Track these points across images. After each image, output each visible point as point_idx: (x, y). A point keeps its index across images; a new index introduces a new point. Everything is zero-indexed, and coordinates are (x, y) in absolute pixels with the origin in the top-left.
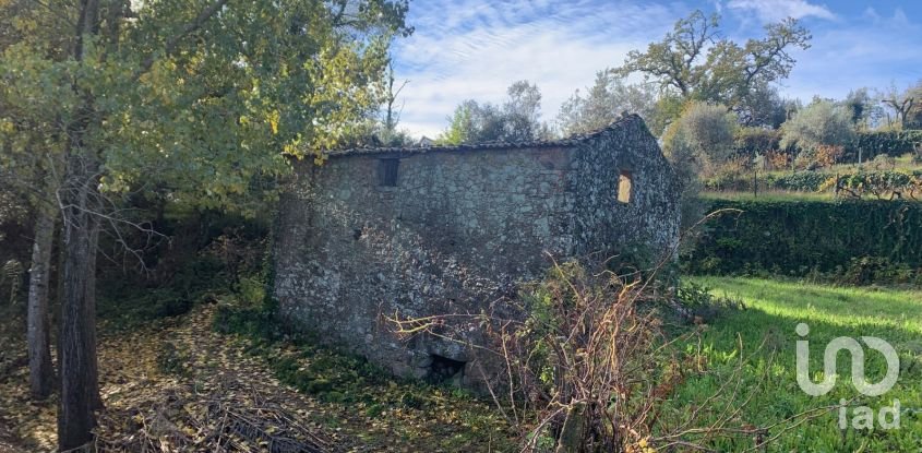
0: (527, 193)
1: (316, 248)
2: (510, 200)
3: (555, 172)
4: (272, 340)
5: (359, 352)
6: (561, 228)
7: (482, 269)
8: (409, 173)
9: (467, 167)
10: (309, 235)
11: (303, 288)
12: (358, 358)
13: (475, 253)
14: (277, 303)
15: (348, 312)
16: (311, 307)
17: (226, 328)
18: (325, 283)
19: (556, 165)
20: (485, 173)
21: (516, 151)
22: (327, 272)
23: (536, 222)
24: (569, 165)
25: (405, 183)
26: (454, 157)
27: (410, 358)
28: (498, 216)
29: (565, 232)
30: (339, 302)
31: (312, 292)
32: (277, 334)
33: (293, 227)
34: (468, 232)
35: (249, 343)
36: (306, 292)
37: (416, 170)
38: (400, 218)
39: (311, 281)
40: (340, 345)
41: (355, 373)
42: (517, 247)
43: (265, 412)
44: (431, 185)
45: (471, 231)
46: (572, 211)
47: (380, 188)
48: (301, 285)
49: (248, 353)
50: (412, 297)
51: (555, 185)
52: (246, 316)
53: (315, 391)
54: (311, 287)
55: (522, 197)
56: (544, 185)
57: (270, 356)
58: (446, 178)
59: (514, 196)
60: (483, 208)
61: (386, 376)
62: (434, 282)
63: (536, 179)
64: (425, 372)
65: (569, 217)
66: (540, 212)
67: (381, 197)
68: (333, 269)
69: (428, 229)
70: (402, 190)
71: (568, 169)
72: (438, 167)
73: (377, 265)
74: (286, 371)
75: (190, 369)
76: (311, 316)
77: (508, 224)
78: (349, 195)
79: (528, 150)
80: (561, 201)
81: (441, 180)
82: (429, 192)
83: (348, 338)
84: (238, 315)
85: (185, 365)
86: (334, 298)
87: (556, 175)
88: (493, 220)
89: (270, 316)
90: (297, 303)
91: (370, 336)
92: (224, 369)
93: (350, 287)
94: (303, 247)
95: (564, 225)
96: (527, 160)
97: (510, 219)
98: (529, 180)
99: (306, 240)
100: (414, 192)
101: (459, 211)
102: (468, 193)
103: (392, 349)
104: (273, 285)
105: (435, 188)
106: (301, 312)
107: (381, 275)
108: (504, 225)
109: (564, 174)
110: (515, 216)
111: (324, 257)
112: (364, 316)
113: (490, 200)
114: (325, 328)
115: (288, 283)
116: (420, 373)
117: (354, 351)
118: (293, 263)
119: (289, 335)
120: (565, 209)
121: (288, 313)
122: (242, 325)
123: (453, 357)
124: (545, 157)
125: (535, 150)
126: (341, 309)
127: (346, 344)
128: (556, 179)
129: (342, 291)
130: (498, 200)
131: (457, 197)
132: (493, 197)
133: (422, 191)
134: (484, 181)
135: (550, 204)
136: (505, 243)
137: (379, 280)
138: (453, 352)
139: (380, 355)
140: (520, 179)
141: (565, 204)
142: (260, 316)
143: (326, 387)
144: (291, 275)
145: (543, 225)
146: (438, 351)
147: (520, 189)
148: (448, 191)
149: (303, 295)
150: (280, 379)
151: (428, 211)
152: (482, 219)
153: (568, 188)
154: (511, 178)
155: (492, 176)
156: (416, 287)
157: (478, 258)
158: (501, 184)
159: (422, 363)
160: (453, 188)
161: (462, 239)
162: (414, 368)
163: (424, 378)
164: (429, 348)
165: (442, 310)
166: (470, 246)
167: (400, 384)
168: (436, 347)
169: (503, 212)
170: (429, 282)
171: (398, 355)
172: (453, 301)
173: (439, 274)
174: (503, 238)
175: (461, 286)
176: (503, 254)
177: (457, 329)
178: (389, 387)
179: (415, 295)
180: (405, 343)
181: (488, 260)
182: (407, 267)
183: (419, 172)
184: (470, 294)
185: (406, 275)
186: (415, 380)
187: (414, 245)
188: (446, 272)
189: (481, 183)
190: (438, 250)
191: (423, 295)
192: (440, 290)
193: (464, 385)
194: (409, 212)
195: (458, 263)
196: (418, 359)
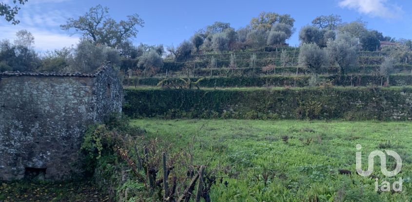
0: (74, 95)
2: (66, 97)
3: (87, 87)
6: (91, 109)
7: (53, 128)
8: (8, 85)
9: (42, 83)
13: (49, 121)
19: (88, 84)
20: (53, 86)
21: (68, 78)
23: (79, 107)
24: (94, 84)
25: (6, 90)
26: (35, 79)
27: (13, 171)
28: (61, 105)
29: (93, 110)
34: (44, 112)
37: (12, 84)
38: (4, 106)
42: (70, 118)
44: (22, 90)
45: (46, 111)
46: (96, 103)
50: (13, 143)
51: (88, 92)
55: (72, 97)
56: (82, 92)
58: (31, 88)
59: (68, 96)
60: (53, 101)
62: (26, 135)
63: (79, 90)
64: (23, 176)
65: (94, 105)
66: (81, 102)
69: (21, 111)
70: (4, 93)
71: (93, 85)
72: (26, 83)
77: (65, 108)
79: (74, 78)
80: (91, 98)
81: (28, 88)
82: (21, 94)
87: (88, 88)
88: (58, 106)
95: (92, 108)
96: (74, 81)
97: (66, 106)
98: (75, 89)
100: (12, 94)
101: (39, 103)
102: (44, 95)
103: (2, 168)
105: (24, 92)
108: (64, 108)
109: (91, 88)
110: (69, 105)
113: (55, 98)
116: (20, 177)
120: (93, 101)
123: (39, 167)
124: (82, 81)
125: (78, 78)
128: (87, 89)
130: (60, 98)
131: (38, 97)
132: (57, 96)
133: (17, 94)
134: (53, 89)
135: (86, 99)
136: (64, 116)
138: (40, 164)
140: (71, 89)
141: (92, 99)
145: (83, 109)
146: (30, 166)
147: (71, 93)
148: (32, 94)
151: (21, 103)
152: (52, 106)
153: (94, 93)
154: (66, 89)
155: (57, 88)
156: (16, 138)
157: (51, 123)
158: (61, 91)
159: (21, 172)
160: (35, 93)
161: (42, 115)
162: (16, 175)
163: (22, 179)
164: (25, 165)
165: (31, 147)
166: (46, 118)
167: (9, 183)
168: (29, 164)
169: (63, 103)
170: (23, 136)
171: (6, 171)
172: (38, 143)
173: (29, 131)
174: (63, 114)
175: (42, 136)
176: (64, 121)
177: (41, 155)
178: (3, 186)
179: (15, 142)
180: (10, 164)
181: (56, 123)
182: (9, 129)
183: (14, 85)
184: (47, 138)
185: (9, 133)
186: (18, 181)
187: (13, 119)
188: (33, 130)
189: (51, 90)
190: (28, 120)
191: (20, 141)
192: (30, 138)
193: (45, 178)
194: (9, 103)
195: (40, 126)
196: (19, 171)
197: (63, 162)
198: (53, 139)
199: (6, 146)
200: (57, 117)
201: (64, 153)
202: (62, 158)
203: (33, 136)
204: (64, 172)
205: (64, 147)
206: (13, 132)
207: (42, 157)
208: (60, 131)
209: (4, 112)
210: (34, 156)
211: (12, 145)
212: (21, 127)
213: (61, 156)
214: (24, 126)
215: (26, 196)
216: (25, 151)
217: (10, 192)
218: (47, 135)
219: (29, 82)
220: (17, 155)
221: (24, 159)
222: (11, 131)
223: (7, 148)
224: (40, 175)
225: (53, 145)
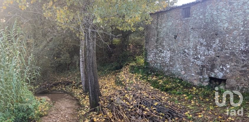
1: (160, 44)
2: (244, 12)
4: (148, 75)
5: (179, 77)
7: (231, 43)
8: (195, 11)
10: (158, 40)
11: (157, 58)
12: (179, 79)
13: (228, 37)
14: (149, 63)
15: (174, 64)
16: (160, 63)
17: (133, 72)
18: (164, 55)
20: (231, 4)
22: (165, 51)
25: (193, 15)
27: (200, 79)
30: (170, 61)
31: (160, 59)
32: (150, 72)
33: (152, 38)
34: (224, 29)
35: (141, 76)
36: (158, 59)
37: (198, 9)
38: (193, 28)
39: (159, 55)
40: (172, 75)
41: (179, 84)
43: (152, 97)
44: (205, 13)
47: (183, 19)
48: (156, 57)
49: (141, 79)
50: (199, 57)
52: (139, 68)
53: (167, 90)
54: (159, 57)
57: (149, 79)
58: (212, 10)
60: (231, 18)
61: (191, 85)
62: (209, 50)
64: (207, 84)
67: (184, 22)
68: (167, 50)
69: (205, 30)
70: (192, 18)
72: (208, 6)
73: (184, 47)
74: (155, 84)
75: (125, 84)
76: (160, 66)
77: (244, 23)
78: (171, 24)
81: (210, 11)
82: (204, 17)
83: (175, 73)
84: (137, 67)
85: (123, 83)
86: (168, 60)
88: (236, 22)
89: (147, 67)
90: (155, 62)
91: (183, 72)
92: (135, 84)
93: (174, 55)
94: (156, 44)
97: (245, 20)
99: (156, 42)
100: (198, 18)
101: (219, 21)
102: (223, 13)
103: (192, 76)
104: (147, 58)
105: (207, 15)
106: (157, 65)
107: (186, 50)
108: (242, 23)
110: (248, 19)
111: (163, 46)
112: (181, 65)
113: (234, 14)
114: (166, 70)
115: (151, 56)
116: (205, 84)
117: (178, 77)
118: (153, 50)
119: (154, 73)
121: (152, 66)
122: (138, 70)
123: (220, 78)
126: (171, 63)
127: (174, 75)
129: (171, 57)
130: (238, 13)
131: (218, 16)
132: (236, 13)
133: (201, 17)
134: (231, 7)
136: (243, 30)
137: (185, 52)
138: (220, 75)
139: (188, 78)
142: (144, 67)
143: (171, 89)
144: (152, 54)
146: (213, 76)
148: (213, 14)
149: (157, 60)
150: (153, 86)
151: (204, 24)
152: (230, 23)
155: (235, 4)
156: (201, 53)
157: (229, 38)
158: (239, 7)
159: (206, 80)
160: (215, 13)
161: (221, 32)
162: (202, 82)
163: (207, 86)
164: (209, 75)
165: (213, 60)
166: (225, 34)
167: (198, 88)
168: (212, 74)
169: (241, 18)
170: (206, 51)
171: (195, 78)
172: (218, 56)
173: (211, 47)
174: (242, 29)
175: (222, 50)
176: (242, 35)
177: (221, 67)
178: (193, 89)
179: (201, 56)
180: (198, 73)
181: (235, 38)
182: (197, 46)
183: (199, 10)
184: (227, 53)
185: (196, 49)
186: (203, 87)
187: (199, 37)
188: (214, 46)
189: (229, 8)
190: (210, 38)
191: (204, 55)
192: (212, 53)
193: (226, 88)
194: (196, 26)
195: (220, 42)
196: (204, 79)
197: (242, 75)
198: (232, 54)
199: (195, 59)
200: (235, 32)
201: (243, 67)
202: (241, 72)
203: (215, 51)
204: (244, 84)
205: (243, 60)
206: (200, 48)
207: (222, 69)
208: (239, 45)
209: (193, 33)
210: (216, 68)
211: (199, 58)
212: (205, 43)
213: (240, 69)
214: (207, 43)
215: (207, 100)
216: (209, 63)
217: (197, 94)
218: (226, 49)
219: (210, 5)
220: (203, 66)
221: (207, 70)
222: (198, 48)
223: (196, 61)
224: (221, 85)
225: (232, 59)
